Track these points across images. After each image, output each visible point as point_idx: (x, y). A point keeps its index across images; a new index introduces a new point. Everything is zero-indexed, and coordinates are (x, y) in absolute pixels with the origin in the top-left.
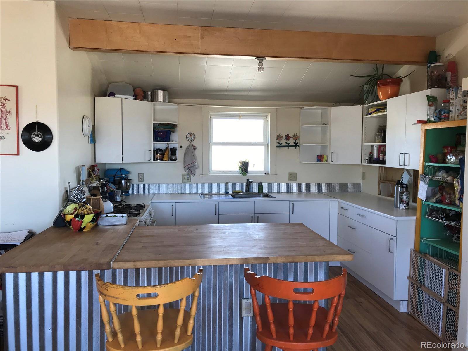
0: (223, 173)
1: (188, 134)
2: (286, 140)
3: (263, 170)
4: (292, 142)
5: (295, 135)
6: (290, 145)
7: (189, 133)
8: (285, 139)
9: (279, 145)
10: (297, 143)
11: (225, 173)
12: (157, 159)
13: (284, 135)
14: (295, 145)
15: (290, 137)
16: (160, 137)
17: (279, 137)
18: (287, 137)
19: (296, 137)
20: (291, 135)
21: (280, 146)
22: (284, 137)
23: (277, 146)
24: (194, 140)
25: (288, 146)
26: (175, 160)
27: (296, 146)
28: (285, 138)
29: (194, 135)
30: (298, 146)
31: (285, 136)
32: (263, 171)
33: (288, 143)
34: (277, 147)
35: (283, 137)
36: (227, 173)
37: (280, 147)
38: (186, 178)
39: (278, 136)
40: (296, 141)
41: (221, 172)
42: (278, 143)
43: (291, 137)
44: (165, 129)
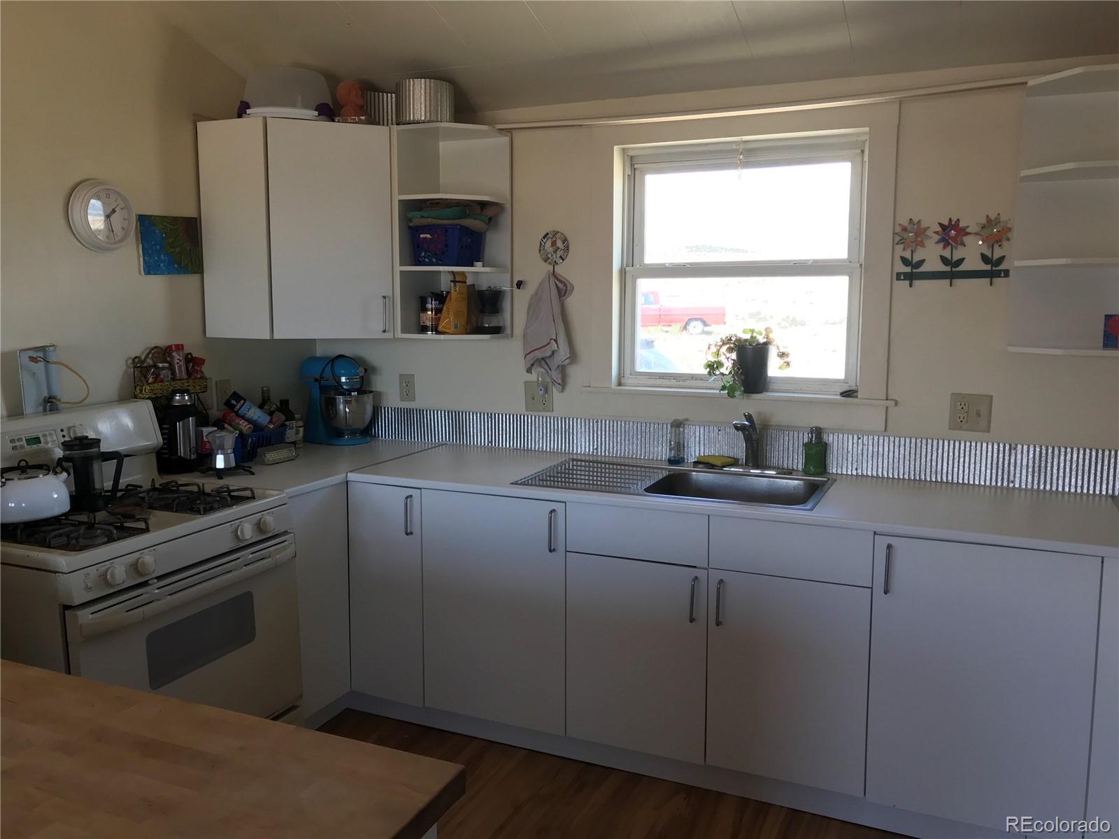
0: (673, 382)
1: (544, 237)
2: (945, 247)
3: (840, 375)
4: (971, 253)
5: (990, 223)
6: (962, 268)
7: (547, 234)
8: (938, 243)
9: (908, 269)
10: (1002, 259)
11: (681, 383)
12: (423, 329)
13: (932, 222)
14: (988, 267)
15: (963, 232)
16: (425, 251)
17: (910, 234)
18: (951, 233)
19: (995, 231)
20: (970, 221)
21: (913, 273)
22: (937, 233)
23: (898, 275)
24: (563, 260)
25: (953, 272)
26: (496, 330)
27: (994, 270)
28: (937, 237)
29: (565, 240)
30: (1007, 273)
31: (939, 229)
32: (836, 381)
33: (955, 259)
34: (898, 279)
35: (929, 233)
36: (688, 383)
37: (910, 277)
38: (539, 398)
39: (905, 229)
40: (996, 246)
41: (665, 382)
42: (905, 261)
43: (968, 230)
44: (440, 222)
